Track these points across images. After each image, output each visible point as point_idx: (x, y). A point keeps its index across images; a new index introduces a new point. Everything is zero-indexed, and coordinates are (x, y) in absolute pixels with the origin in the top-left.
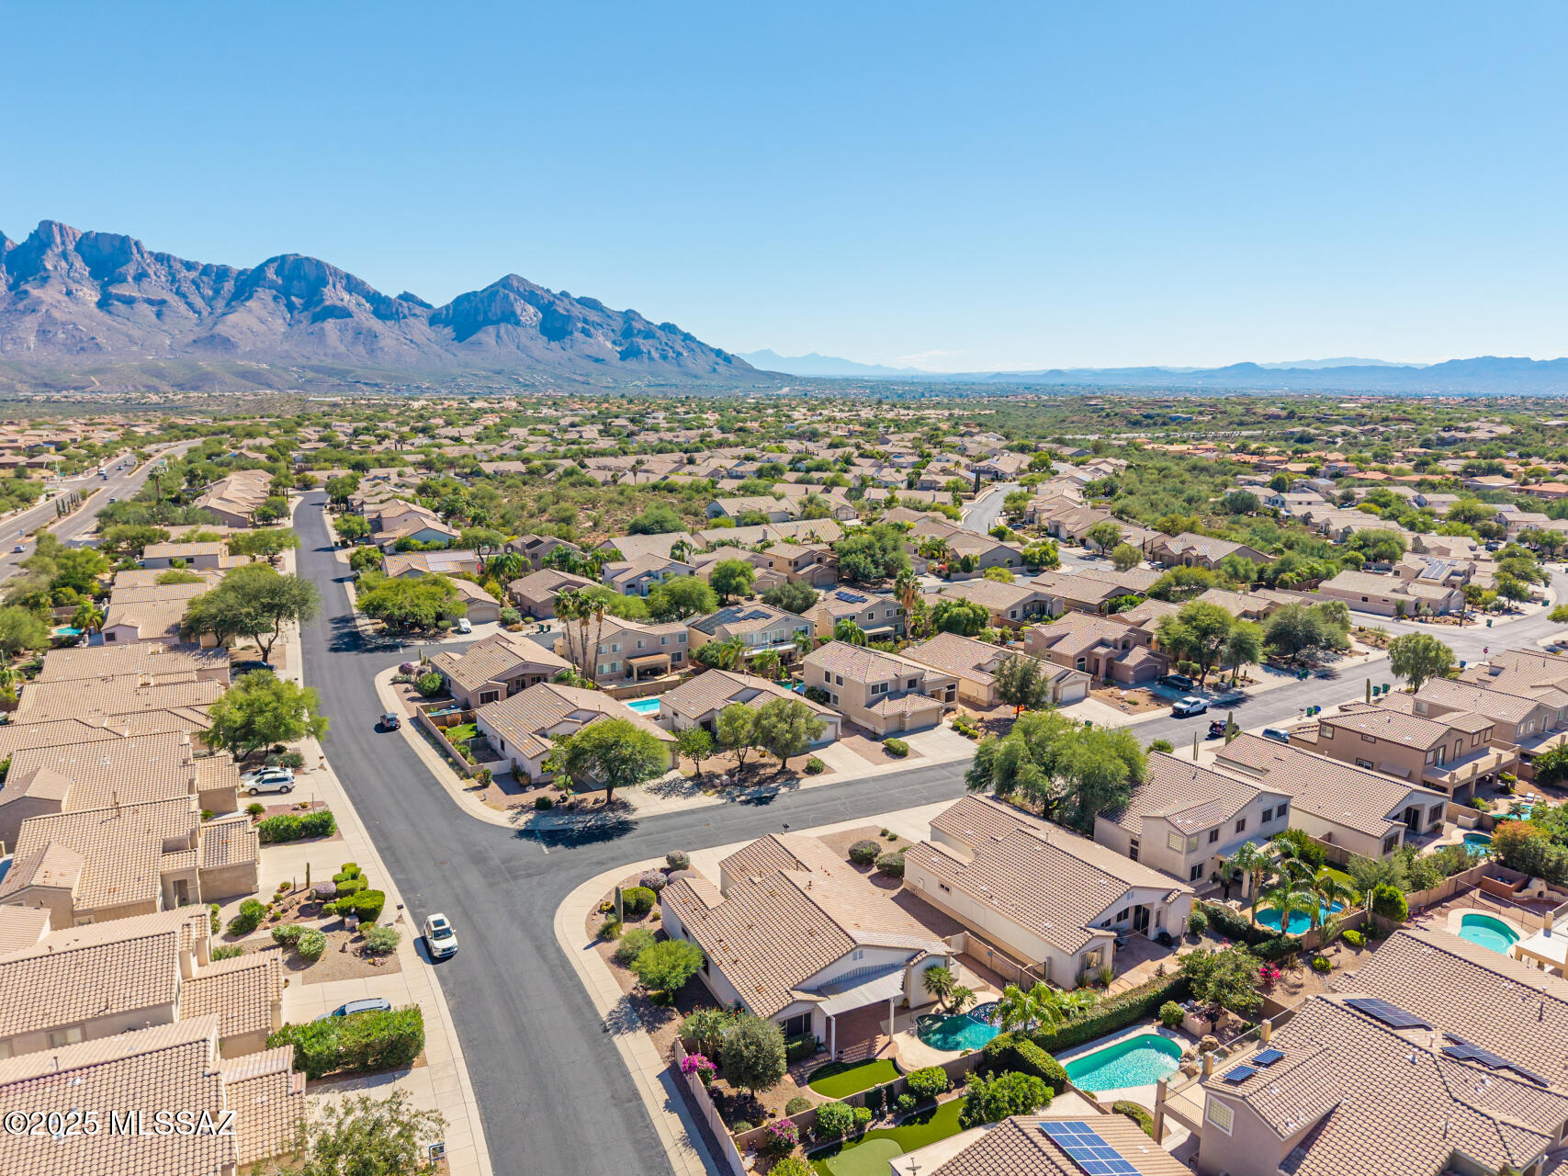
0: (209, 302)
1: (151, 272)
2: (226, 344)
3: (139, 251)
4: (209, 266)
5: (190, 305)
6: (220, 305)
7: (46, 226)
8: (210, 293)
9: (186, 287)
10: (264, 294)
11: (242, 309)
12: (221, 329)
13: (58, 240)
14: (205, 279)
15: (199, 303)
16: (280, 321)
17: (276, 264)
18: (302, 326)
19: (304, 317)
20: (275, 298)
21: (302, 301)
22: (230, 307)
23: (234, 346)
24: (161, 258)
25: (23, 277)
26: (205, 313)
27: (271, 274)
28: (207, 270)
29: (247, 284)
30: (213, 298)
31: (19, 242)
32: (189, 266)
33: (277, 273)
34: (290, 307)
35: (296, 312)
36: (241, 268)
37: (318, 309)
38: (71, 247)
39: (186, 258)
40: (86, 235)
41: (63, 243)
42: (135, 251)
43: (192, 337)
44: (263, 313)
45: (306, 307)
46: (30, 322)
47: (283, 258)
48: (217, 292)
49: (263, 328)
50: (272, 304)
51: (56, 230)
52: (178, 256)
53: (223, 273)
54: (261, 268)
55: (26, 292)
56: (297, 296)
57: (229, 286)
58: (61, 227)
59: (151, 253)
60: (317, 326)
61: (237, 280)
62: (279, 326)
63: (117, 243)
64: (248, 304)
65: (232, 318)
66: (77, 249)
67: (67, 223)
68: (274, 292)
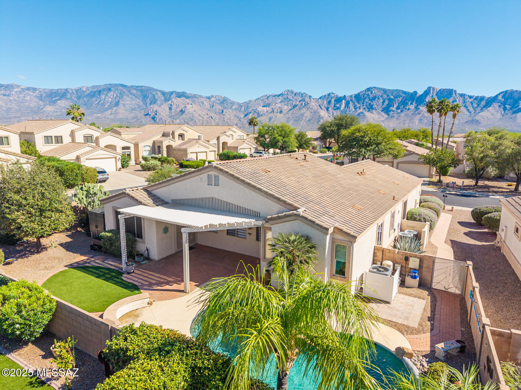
0: (475, 109)
1: (457, 100)
2: (477, 122)
3: (455, 94)
4: (478, 96)
5: (468, 110)
6: (479, 109)
7: (429, 88)
8: (476, 106)
9: (468, 104)
10: (496, 105)
11: (486, 110)
12: (477, 118)
13: (432, 92)
14: (475, 101)
15: (471, 109)
16: (500, 114)
17: (503, 94)
18: (508, 116)
19: (509, 113)
20: (499, 106)
21: (510, 107)
22: (482, 110)
23: (480, 123)
24: (462, 95)
25: (419, 104)
26: (472, 113)
27: (500, 98)
28: (476, 98)
29: (490, 102)
30: (477, 107)
31: (420, 94)
32: (470, 97)
33: (502, 97)
34: (505, 109)
35: (506, 111)
36: (489, 97)
37: (516, 109)
38: (435, 94)
39: (470, 95)
40: (440, 90)
41: (433, 93)
42: (454, 93)
43: (466, 120)
44: (494, 112)
45: (511, 109)
46: (418, 117)
47: (506, 91)
48: (478, 105)
49: (493, 116)
50: (498, 108)
51: (432, 89)
52: (468, 94)
53: (482, 98)
54: (497, 96)
55: (419, 108)
56: (508, 105)
57: (483, 103)
58: (433, 88)
59: (459, 94)
60: (514, 115)
61: (486, 101)
62: (499, 116)
63: (449, 92)
64: (488, 109)
65: (481, 113)
66: (436, 95)
67: (435, 87)
68: (500, 104)
